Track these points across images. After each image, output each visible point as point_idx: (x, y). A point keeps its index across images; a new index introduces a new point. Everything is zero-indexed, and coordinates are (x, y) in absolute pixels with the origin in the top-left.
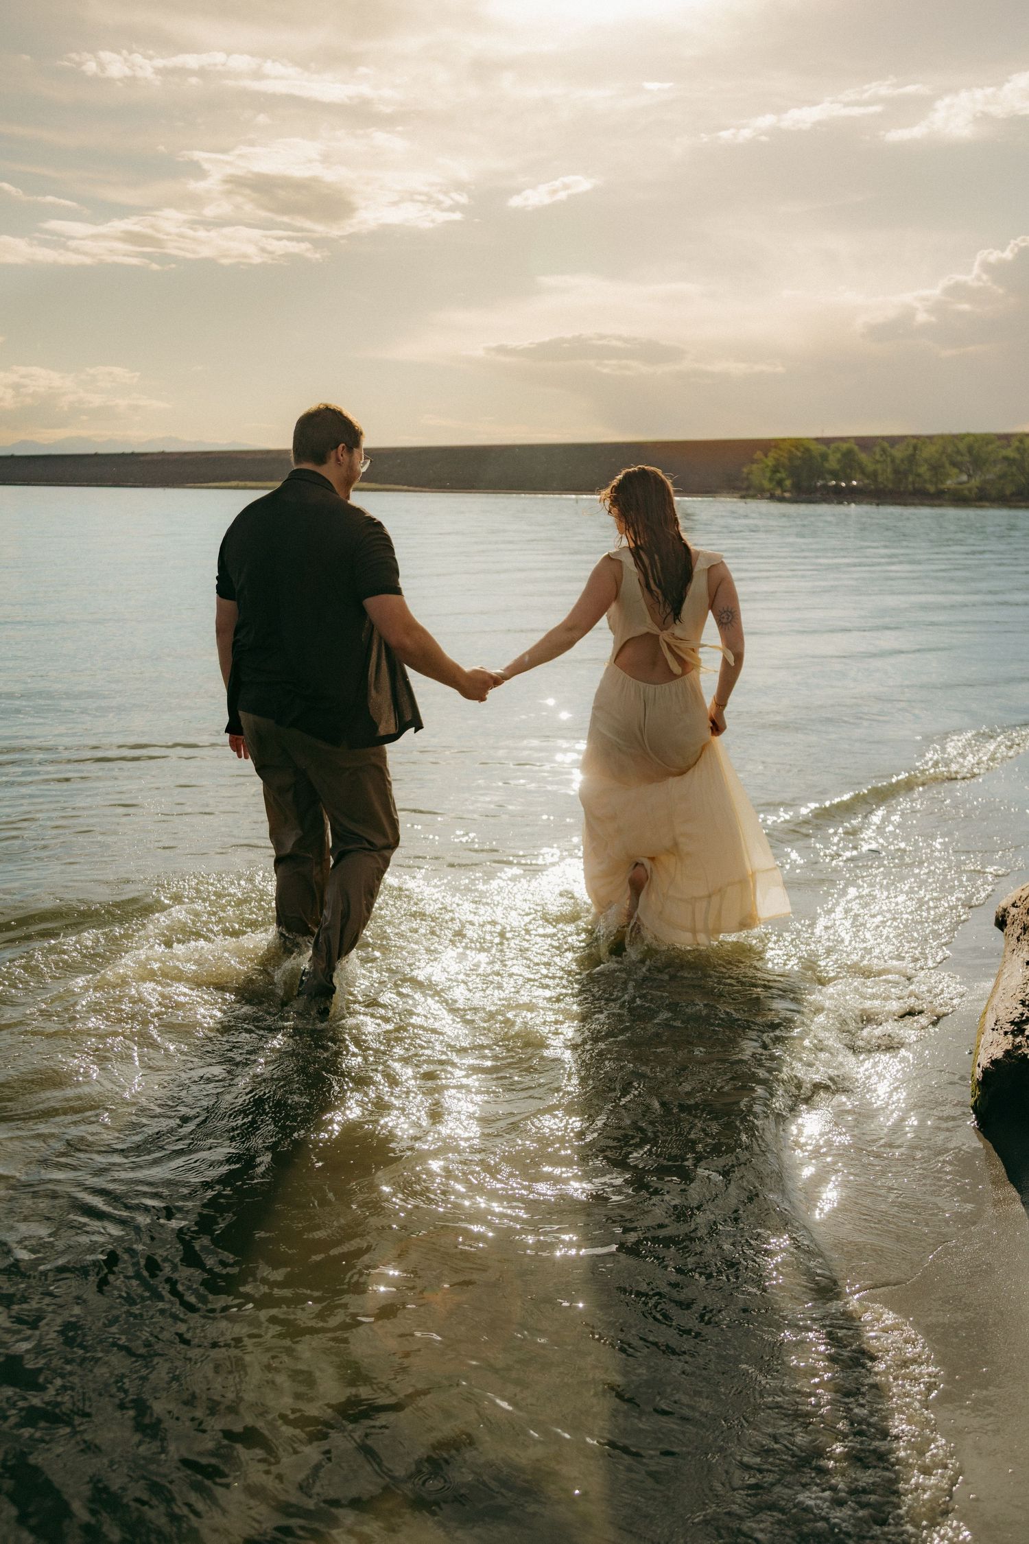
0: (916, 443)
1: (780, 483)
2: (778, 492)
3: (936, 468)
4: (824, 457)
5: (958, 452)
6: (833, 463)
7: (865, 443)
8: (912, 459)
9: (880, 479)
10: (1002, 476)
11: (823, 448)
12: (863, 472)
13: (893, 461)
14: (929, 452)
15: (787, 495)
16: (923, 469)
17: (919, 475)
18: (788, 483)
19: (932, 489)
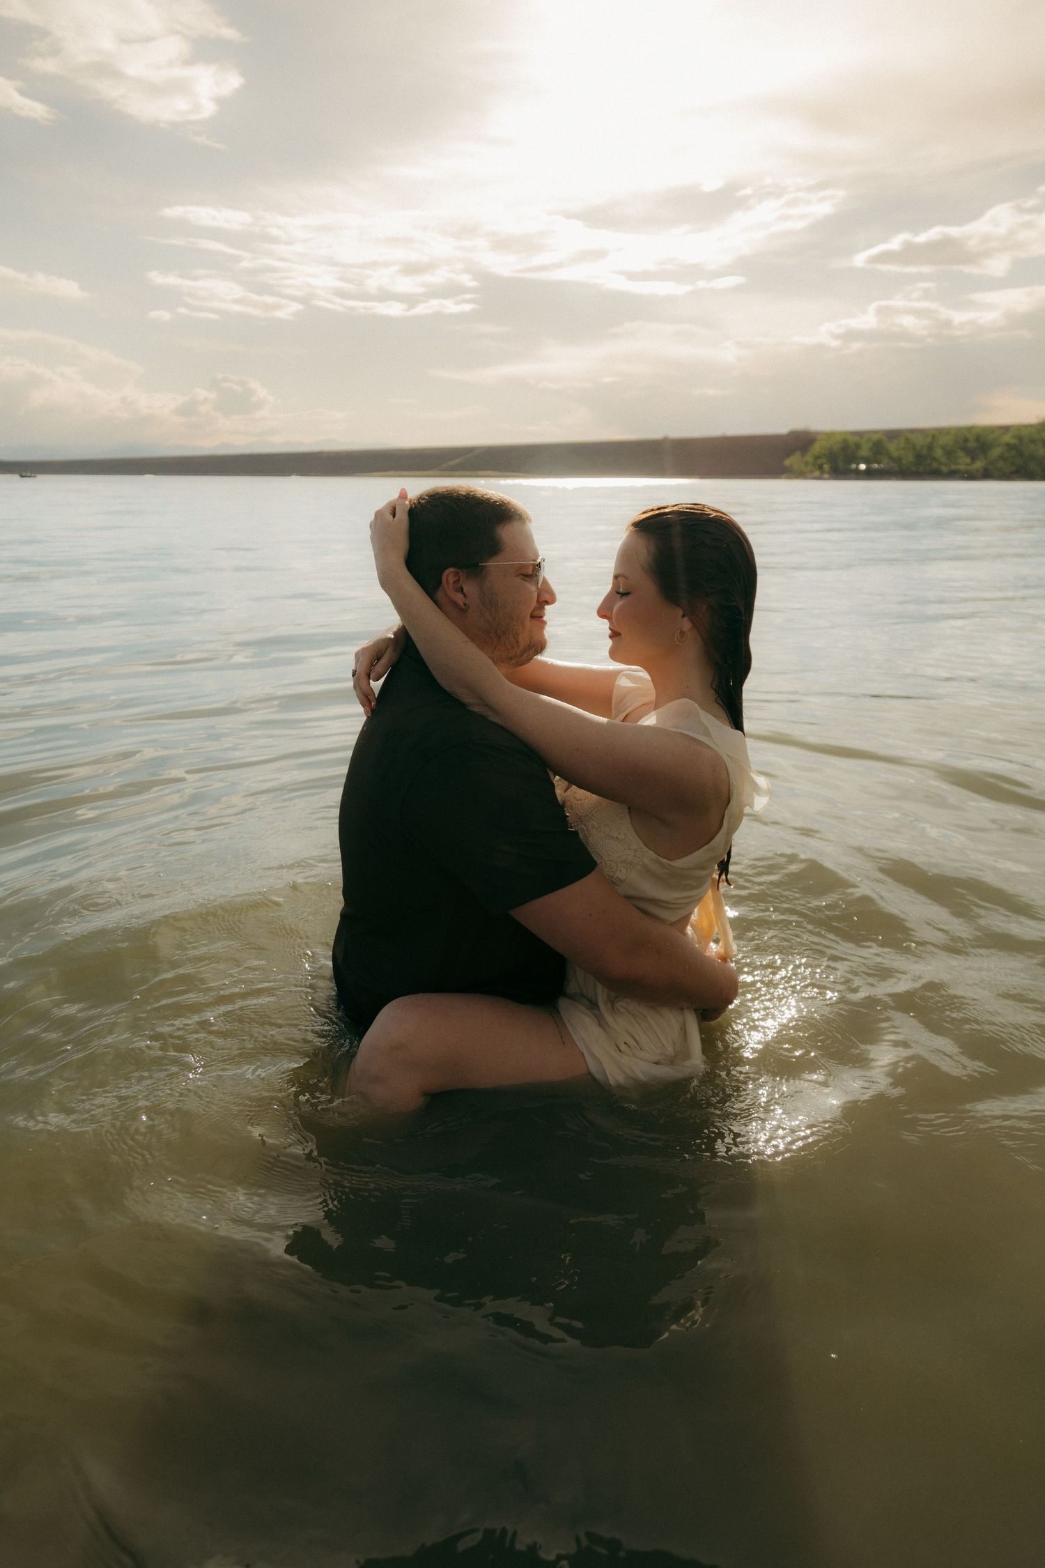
0: (934, 435)
1: (821, 467)
2: (817, 473)
3: (949, 453)
4: (858, 446)
5: (966, 440)
6: (864, 452)
7: (892, 435)
8: (930, 447)
9: (904, 462)
10: (1002, 457)
11: (856, 439)
12: (890, 458)
13: (914, 447)
14: (944, 440)
15: (826, 476)
16: (939, 453)
17: (934, 459)
18: (826, 467)
19: (945, 469)
